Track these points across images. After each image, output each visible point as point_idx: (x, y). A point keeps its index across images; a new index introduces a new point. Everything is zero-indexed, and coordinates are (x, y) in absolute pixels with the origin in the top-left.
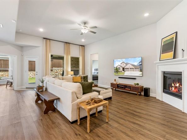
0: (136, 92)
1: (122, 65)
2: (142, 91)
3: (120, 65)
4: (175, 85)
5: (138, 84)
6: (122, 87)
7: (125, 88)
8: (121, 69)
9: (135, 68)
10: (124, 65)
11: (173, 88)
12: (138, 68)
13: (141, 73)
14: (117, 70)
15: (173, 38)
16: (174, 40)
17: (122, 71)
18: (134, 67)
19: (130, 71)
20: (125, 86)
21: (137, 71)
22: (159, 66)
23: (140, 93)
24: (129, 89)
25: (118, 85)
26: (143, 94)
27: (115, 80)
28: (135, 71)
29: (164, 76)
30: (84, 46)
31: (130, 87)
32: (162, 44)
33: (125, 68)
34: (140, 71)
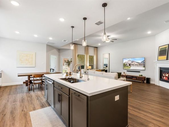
0: (140, 80)
1: (129, 62)
2: (145, 80)
3: (127, 62)
4: (165, 75)
5: (142, 75)
6: (130, 78)
7: (132, 78)
8: (128, 65)
9: (140, 64)
10: (130, 62)
11: (164, 77)
12: (142, 65)
13: (144, 68)
14: (125, 65)
15: (166, 47)
16: (167, 49)
17: (128, 66)
18: (138, 64)
19: (135, 66)
20: (132, 77)
21: (141, 67)
22: (157, 64)
23: (143, 81)
24: (136, 79)
25: (126, 76)
26: (146, 82)
27: (124, 73)
28: (139, 67)
29: (160, 70)
30: (97, 47)
31: (136, 77)
32: (159, 50)
33: (131, 64)
34: (144, 67)
